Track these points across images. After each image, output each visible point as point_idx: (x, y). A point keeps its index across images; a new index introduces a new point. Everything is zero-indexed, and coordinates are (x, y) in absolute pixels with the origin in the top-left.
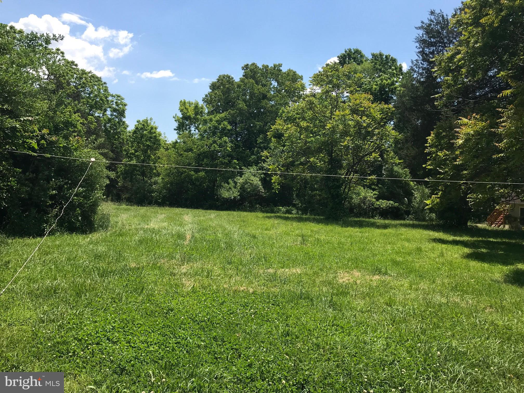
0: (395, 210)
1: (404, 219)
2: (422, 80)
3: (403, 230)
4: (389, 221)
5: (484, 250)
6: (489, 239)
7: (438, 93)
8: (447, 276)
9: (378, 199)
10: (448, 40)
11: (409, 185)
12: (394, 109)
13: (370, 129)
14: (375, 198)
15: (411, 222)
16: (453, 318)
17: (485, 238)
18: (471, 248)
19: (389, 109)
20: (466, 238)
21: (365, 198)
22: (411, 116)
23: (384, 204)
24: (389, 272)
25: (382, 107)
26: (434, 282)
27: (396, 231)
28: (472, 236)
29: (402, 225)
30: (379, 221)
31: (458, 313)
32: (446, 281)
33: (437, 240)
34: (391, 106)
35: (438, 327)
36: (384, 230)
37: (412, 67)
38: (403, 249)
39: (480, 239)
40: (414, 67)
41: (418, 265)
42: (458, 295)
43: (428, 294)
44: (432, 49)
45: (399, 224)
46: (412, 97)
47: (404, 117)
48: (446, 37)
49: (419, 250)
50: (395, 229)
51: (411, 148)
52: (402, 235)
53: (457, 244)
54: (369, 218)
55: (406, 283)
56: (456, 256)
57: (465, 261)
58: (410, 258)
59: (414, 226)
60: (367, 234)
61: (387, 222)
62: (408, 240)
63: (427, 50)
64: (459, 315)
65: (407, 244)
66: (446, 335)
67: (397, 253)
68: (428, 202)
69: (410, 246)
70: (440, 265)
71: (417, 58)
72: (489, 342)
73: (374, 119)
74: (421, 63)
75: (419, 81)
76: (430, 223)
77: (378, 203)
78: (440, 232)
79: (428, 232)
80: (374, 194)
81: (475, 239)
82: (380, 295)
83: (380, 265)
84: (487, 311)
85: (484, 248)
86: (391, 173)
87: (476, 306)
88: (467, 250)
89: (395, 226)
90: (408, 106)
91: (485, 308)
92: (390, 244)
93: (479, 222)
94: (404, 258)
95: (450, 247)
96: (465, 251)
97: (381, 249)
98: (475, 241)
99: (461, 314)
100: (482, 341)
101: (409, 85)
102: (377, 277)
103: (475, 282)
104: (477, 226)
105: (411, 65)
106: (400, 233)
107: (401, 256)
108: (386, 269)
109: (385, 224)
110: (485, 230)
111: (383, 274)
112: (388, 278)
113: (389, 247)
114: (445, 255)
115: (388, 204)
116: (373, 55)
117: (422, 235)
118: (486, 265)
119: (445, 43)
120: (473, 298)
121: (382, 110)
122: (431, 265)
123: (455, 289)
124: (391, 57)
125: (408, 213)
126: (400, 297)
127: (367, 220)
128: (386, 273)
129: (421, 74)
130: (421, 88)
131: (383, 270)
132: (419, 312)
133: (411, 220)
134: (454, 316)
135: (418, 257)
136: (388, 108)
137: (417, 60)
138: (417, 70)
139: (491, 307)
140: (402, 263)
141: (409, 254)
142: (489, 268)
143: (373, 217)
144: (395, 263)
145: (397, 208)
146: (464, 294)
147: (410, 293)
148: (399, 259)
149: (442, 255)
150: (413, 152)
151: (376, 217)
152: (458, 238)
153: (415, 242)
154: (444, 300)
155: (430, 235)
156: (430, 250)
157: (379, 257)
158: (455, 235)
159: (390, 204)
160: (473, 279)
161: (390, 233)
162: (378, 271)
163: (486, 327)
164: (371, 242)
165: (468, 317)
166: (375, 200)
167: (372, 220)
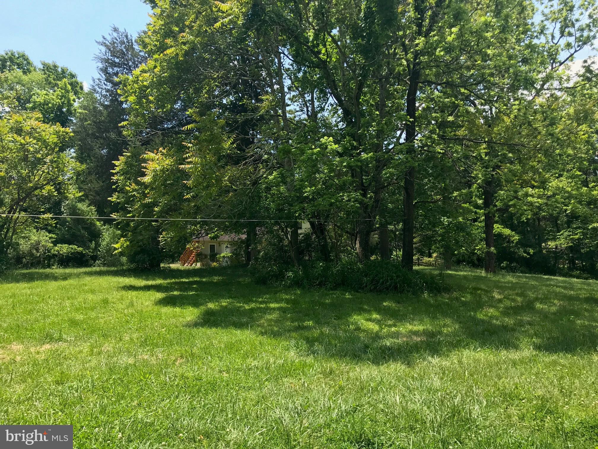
0: (79, 256)
1: (90, 266)
2: (106, 103)
3: (88, 279)
4: (71, 270)
5: (175, 293)
6: (182, 280)
7: (124, 120)
8: (137, 330)
9: (55, 243)
10: (132, 63)
11: (95, 225)
12: (72, 134)
13: (39, 156)
14: (52, 242)
15: (98, 269)
16: (141, 380)
17: (178, 278)
18: (164, 292)
19: (67, 133)
20: (159, 282)
21: (38, 243)
22: (94, 144)
23: (64, 249)
24: (65, 336)
25: (57, 129)
26: (121, 340)
27: (79, 281)
28: (165, 278)
29: (86, 273)
30: (57, 271)
31: (147, 374)
32: (135, 336)
33: (128, 287)
34: (69, 130)
35: (123, 397)
36: (63, 282)
37: (93, 86)
38: (85, 303)
39: (173, 280)
40: (96, 87)
41: (102, 321)
42: (148, 351)
43: (112, 357)
44: (116, 69)
45: (82, 273)
46: (94, 122)
47: (85, 145)
48: (131, 60)
49: (106, 302)
50: (77, 279)
51: (95, 181)
52: (86, 285)
53: (149, 290)
54: (45, 268)
55: (85, 347)
56: (147, 304)
57: (156, 308)
58: (93, 314)
59: (100, 273)
60: (39, 290)
61: (68, 271)
62: (93, 292)
63: (110, 70)
64: (148, 376)
65: (90, 297)
66: (132, 405)
67: (77, 310)
68: (116, 246)
69: (95, 298)
70: (129, 317)
71: (98, 76)
72: (179, 401)
73: (45, 143)
74: (104, 83)
75: (102, 105)
76: (120, 268)
77: (56, 248)
78: (131, 277)
79: (118, 278)
80: (50, 238)
81: (168, 281)
82: (48, 372)
83: (52, 330)
84: (177, 363)
85: (177, 290)
86: (73, 210)
87: (166, 360)
88: (160, 295)
89: (78, 275)
90: (90, 132)
91: (176, 360)
92: (69, 299)
93: (173, 262)
94: (86, 315)
95: (141, 293)
96: (157, 296)
97: (56, 307)
98: (168, 283)
99: (150, 373)
100: (171, 402)
101: (91, 107)
102: (47, 346)
103: (166, 331)
104: (170, 267)
105: (92, 83)
106: (83, 284)
107: (82, 313)
108: (60, 334)
109: (65, 273)
110: (178, 270)
111: (56, 340)
112: (62, 345)
113: (67, 303)
114: (135, 304)
115: (69, 250)
116: (44, 64)
117: (110, 283)
118: (178, 310)
119: (130, 67)
120: (163, 351)
121: (57, 133)
122: (118, 318)
123: (144, 343)
124: (68, 72)
125: (95, 258)
126: (75, 369)
127: (41, 271)
128: (60, 339)
129: (105, 96)
130: (105, 112)
131: (56, 336)
132: (100, 384)
133: (99, 266)
134: (142, 378)
135: (103, 311)
136: (65, 132)
137: (99, 79)
138: (100, 90)
139: (182, 357)
140: (82, 322)
141: (93, 309)
142: (181, 313)
143: (49, 266)
144: (74, 323)
145: (81, 253)
146: (153, 348)
147: (90, 360)
148: (80, 317)
149: (132, 304)
150: (97, 185)
151: (53, 266)
152: (150, 283)
153: (102, 292)
154: (131, 361)
155: (119, 283)
156: (119, 300)
157: (53, 318)
158: (147, 279)
159: (72, 249)
160: (163, 328)
161: (71, 285)
162: (49, 338)
163: (176, 383)
164: (43, 299)
165: (158, 376)
166: (52, 245)
167: (48, 270)
